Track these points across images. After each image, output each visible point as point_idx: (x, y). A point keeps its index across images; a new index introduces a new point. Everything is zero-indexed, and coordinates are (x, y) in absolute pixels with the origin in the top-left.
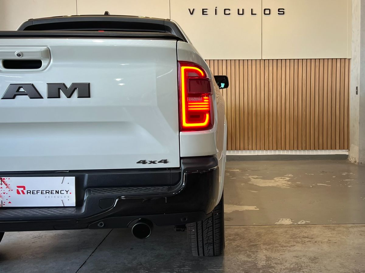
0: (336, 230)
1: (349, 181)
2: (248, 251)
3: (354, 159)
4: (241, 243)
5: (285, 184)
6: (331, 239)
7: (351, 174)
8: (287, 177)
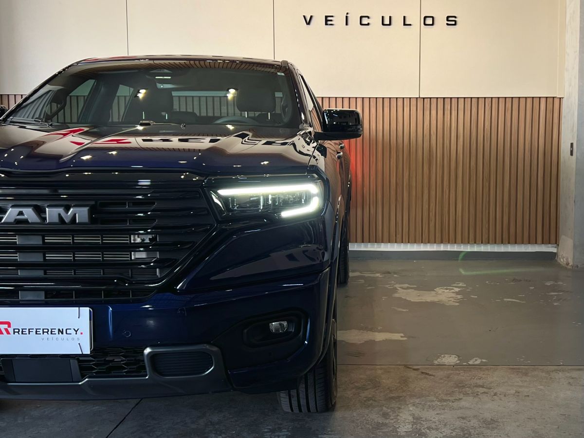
0: (530, 375)
1: (555, 295)
2: (386, 407)
3: (565, 259)
4: (374, 393)
5: (451, 299)
6: (520, 390)
7: (559, 283)
8: (456, 287)
